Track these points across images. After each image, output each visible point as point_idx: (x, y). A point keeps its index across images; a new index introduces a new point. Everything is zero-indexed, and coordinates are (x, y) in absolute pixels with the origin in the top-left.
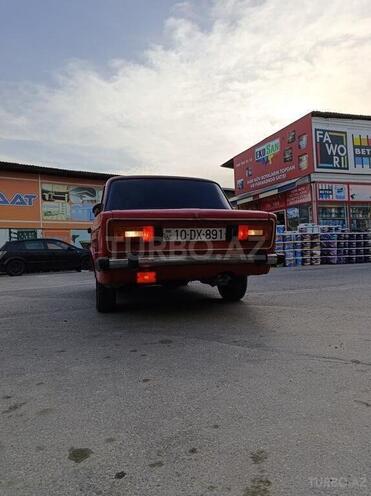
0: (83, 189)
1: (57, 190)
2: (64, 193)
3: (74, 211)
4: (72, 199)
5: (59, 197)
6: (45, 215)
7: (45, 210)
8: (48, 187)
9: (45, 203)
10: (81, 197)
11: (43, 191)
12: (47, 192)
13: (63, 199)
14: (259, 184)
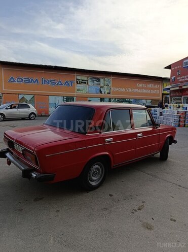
0: (95, 78)
1: (83, 79)
2: (86, 80)
3: (90, 89)
4: (89, 83)
5: (84, 82)
6: (78, 90)
7: (78, 88)
8: (79, 78)
9: (78, 85)
10: (93, 82)
11: (77, 79)
12: (79, 80)
13: (85, 83)
14: (184, 80)
